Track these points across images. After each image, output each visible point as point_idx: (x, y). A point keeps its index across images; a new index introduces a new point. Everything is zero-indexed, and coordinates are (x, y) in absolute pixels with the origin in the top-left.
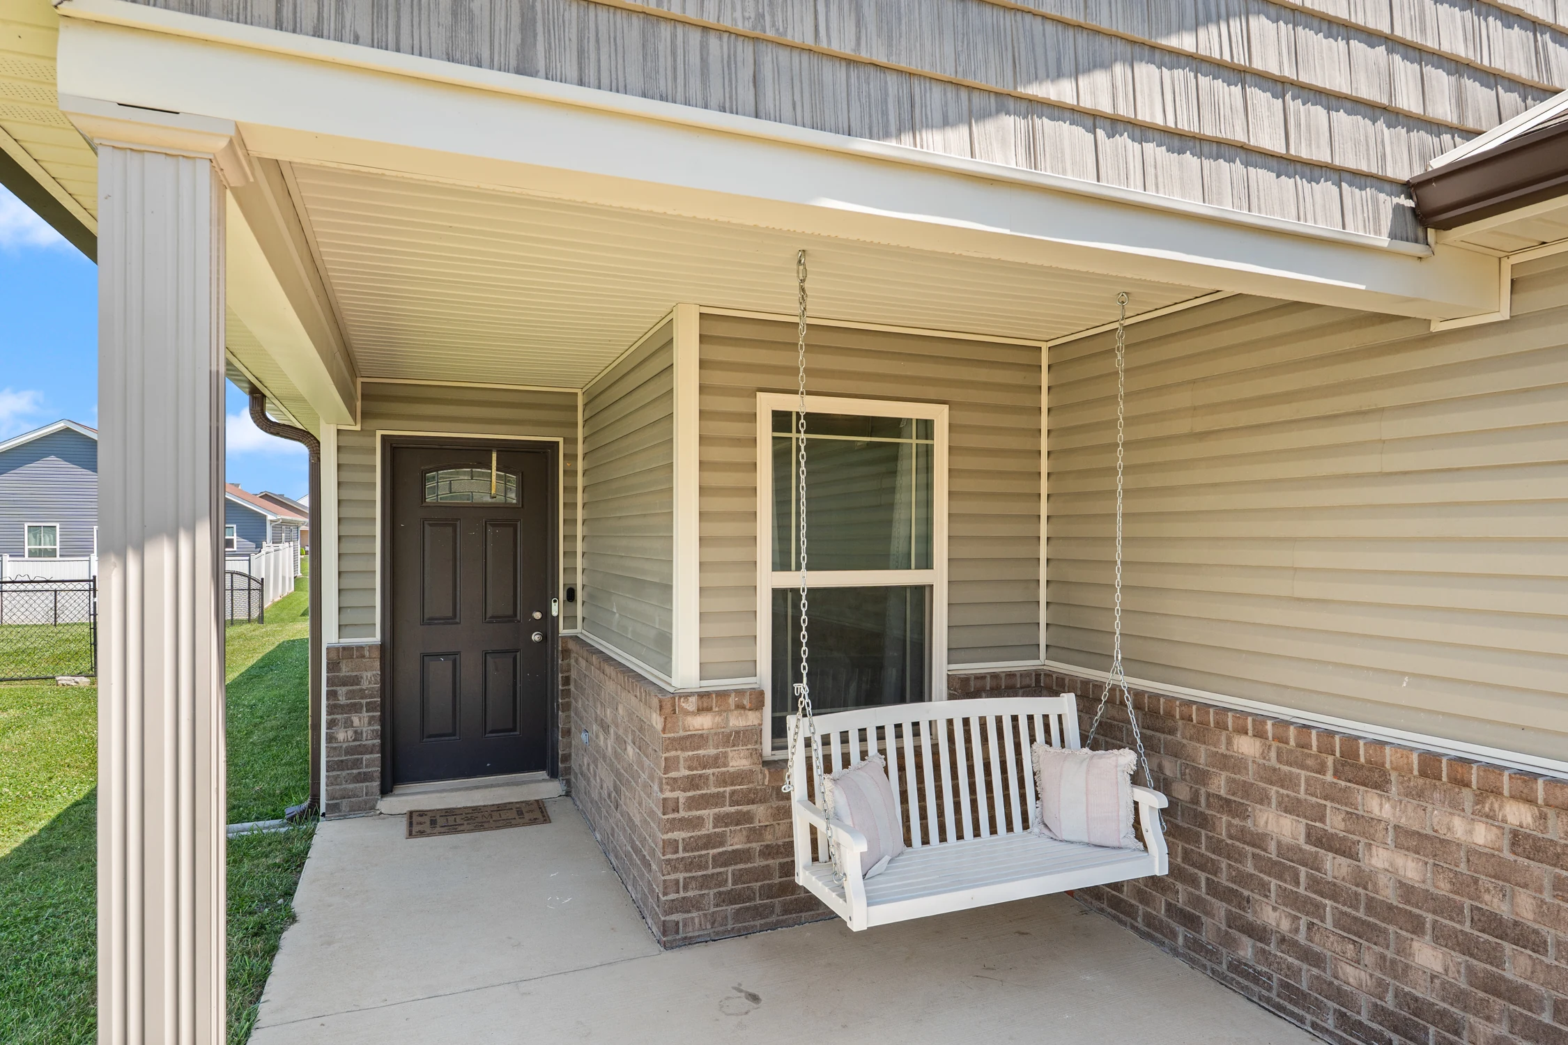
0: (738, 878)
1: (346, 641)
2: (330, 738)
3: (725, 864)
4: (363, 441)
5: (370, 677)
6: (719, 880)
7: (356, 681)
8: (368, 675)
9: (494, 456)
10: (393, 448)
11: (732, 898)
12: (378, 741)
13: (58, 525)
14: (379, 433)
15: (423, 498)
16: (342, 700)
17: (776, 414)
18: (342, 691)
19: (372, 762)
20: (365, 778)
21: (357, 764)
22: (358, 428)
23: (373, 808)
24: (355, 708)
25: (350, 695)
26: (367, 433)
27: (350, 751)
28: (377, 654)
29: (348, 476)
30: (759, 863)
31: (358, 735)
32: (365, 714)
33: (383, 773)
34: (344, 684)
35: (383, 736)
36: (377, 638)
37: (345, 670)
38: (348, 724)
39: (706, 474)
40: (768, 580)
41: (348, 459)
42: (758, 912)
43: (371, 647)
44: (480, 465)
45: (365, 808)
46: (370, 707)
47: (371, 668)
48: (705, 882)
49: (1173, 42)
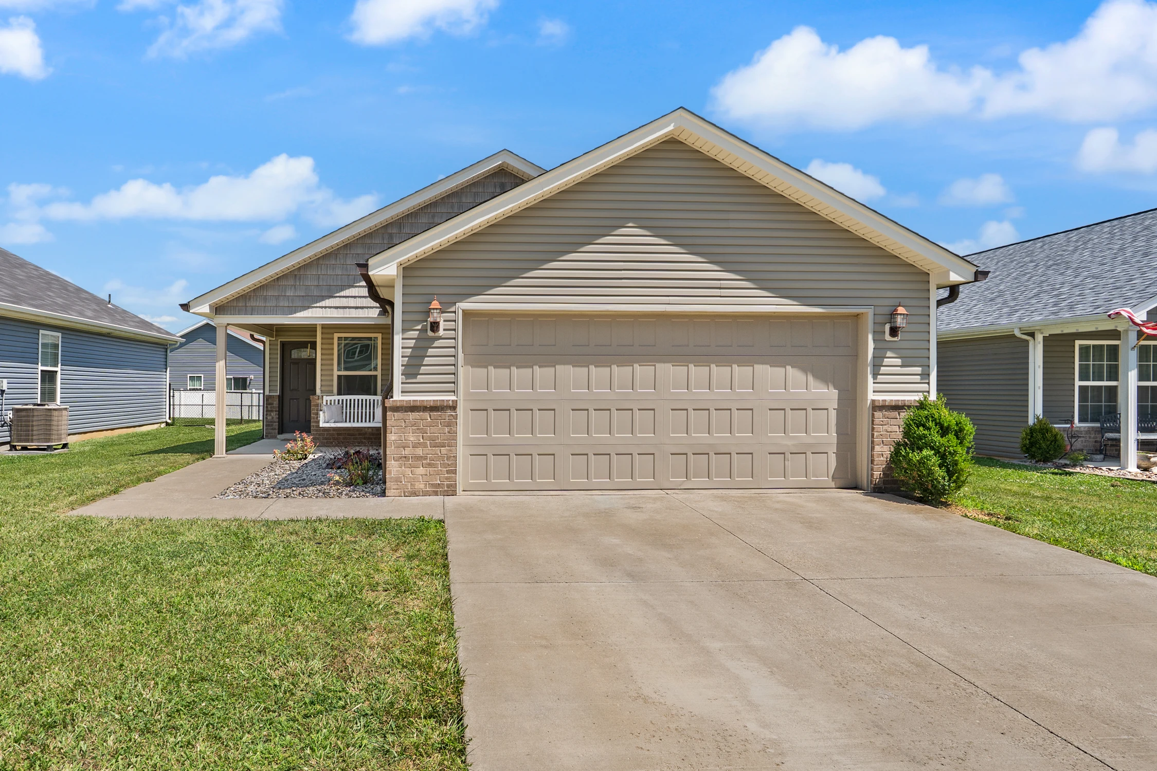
0: (327, 434)
1: (270, 394)
2: (266, 418)
3: (324, 431)
4: (276, 342)
5: (276, 403)
6: (323, 435)
7: (272, 404)
8: (275, 403)
9: (309, 345)
10: (283, 344)
11: (326, 439)
12: (277, 420)
13: (202, 376)
14: (279, 340)
15: (291, 357)
16: (269, 409)
17: (338, 338)
18: (269, 406)
19: (276, 425)
20: (275, 429)
21: (272, 425)
22: (274, 339)
23: (276, 437)
24: (272, 411)
25: (271, 407)
26: (277, 340)
27: (271, 422)
28: (277, 397)
29: (272, 352)
30: (332, 432)
31: (273, 418)
32: (275, 413)
33: (279, 429)
34: (269, 405)
35: (279, 418)
36: (278, 394)
37: (270, 401)
38: (270, 415)
39: (323, 351)
40: (336, 373)
41: (272, 347)
42: (332, 443)
43: (276, 395)
44: (306, 348)
45: (274, 437)
46: (276, 411)
47: (276, 401)
48: (320, 435)
49: (335, 295)
